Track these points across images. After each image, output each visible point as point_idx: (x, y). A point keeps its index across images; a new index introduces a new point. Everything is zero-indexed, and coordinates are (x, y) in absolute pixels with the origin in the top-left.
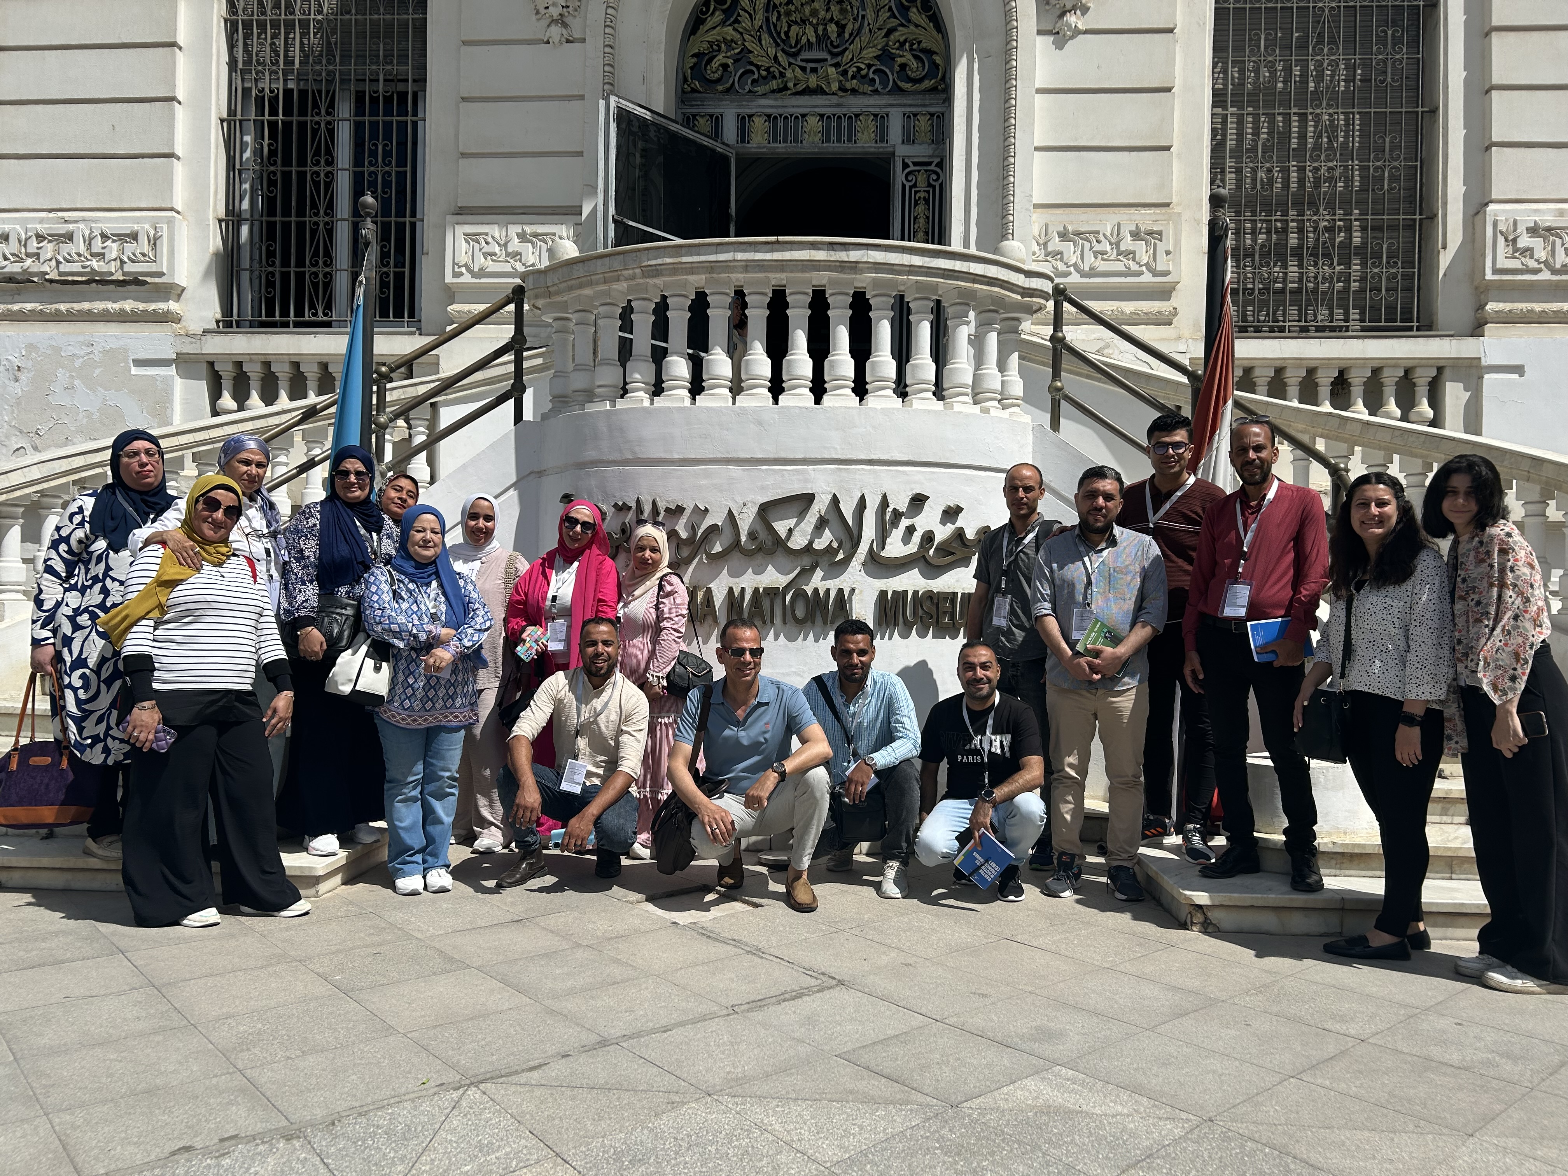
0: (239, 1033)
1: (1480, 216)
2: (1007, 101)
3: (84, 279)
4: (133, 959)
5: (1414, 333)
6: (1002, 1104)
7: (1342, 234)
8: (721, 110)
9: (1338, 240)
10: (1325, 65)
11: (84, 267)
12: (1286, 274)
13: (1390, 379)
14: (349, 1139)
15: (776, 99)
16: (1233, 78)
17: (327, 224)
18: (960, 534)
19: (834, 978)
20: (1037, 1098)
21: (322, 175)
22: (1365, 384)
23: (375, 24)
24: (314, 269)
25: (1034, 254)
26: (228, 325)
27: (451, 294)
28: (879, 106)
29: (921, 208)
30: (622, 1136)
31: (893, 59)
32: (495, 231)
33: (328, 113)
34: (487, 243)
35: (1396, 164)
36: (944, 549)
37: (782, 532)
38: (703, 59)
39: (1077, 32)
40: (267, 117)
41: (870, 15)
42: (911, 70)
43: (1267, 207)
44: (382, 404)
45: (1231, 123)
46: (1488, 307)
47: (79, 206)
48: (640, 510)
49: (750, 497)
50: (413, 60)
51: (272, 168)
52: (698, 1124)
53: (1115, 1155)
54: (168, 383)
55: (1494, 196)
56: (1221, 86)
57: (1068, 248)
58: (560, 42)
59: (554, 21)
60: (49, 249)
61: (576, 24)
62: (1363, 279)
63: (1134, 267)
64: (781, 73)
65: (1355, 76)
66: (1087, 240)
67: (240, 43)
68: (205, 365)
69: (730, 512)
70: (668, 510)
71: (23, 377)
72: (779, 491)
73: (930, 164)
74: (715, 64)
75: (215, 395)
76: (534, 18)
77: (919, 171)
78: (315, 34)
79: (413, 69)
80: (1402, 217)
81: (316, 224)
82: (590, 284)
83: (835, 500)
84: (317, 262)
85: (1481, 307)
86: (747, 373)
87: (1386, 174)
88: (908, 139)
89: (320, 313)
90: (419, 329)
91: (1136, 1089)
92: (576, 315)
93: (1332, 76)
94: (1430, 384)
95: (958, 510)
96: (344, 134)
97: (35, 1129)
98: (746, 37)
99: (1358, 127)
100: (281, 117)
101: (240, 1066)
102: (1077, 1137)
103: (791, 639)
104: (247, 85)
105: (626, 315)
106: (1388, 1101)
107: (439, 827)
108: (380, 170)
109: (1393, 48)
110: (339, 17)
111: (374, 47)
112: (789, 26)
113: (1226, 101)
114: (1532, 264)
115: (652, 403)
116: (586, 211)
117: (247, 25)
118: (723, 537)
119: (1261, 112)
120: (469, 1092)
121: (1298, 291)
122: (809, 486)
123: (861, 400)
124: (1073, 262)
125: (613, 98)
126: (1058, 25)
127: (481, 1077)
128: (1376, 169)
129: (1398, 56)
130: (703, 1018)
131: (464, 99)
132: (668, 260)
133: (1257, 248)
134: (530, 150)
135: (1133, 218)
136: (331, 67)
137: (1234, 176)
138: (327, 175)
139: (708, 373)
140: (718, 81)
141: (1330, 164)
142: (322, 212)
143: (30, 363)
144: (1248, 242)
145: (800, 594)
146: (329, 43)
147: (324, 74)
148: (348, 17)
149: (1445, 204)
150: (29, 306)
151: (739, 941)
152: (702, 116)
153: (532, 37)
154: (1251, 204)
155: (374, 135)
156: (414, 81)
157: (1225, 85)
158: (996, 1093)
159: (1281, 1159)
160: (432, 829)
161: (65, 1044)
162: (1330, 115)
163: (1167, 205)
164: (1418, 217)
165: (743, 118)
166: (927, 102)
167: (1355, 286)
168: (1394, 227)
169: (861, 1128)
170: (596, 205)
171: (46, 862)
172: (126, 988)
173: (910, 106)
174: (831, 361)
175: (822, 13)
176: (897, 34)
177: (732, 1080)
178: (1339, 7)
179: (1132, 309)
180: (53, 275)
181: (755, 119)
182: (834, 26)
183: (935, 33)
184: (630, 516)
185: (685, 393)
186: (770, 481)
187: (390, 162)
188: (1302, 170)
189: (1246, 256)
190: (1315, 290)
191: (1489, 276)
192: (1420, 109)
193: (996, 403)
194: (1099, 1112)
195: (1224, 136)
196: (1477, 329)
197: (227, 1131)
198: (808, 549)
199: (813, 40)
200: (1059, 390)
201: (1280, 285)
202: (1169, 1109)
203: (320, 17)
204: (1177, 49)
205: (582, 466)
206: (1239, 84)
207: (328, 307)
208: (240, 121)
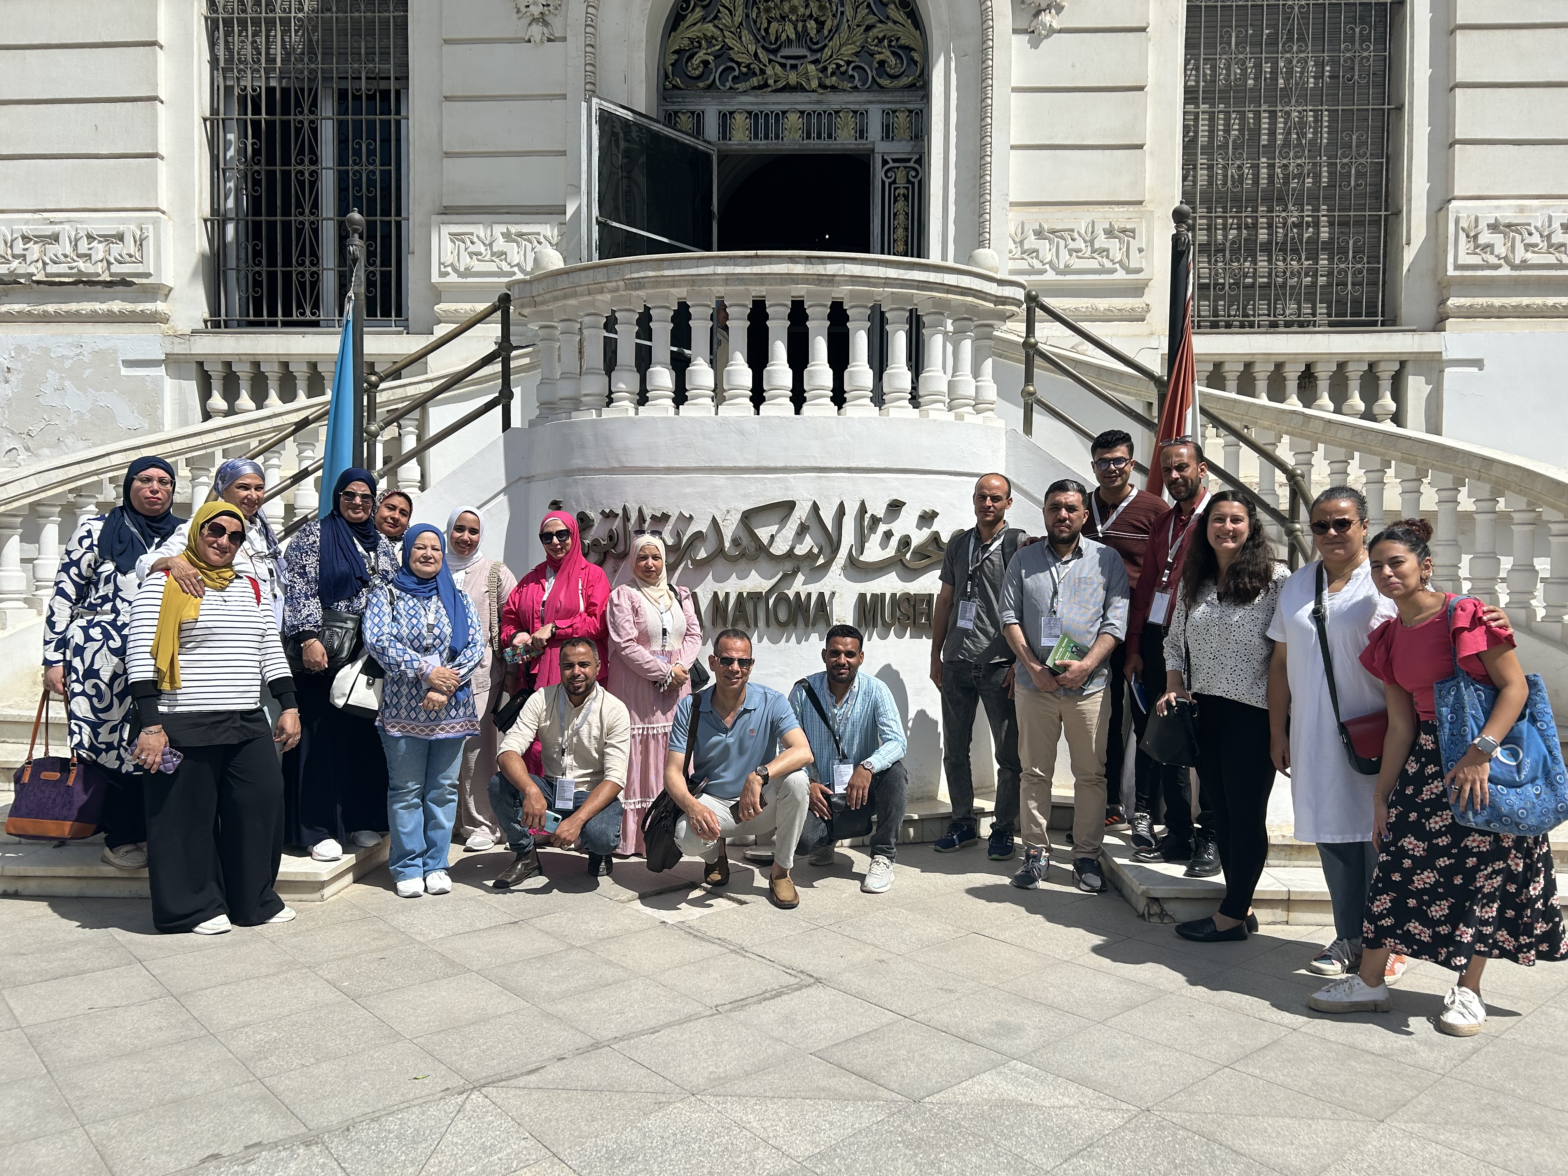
0: (255, 1041)
1: (1443, 212)
2: (983, 100)
3: (71, 280)
4: (150, 968)
5: (1379, 328)
6: (960, 1098)
7: (1311, 230)
8: (703, 107)
9: (1306, 235)
10: (1295, 62)
11: (71, 268)
12: (1255, 269)
13: (1355, 372)
14: (363, 1144)
15: (757, 96)
16: (1205, 75)
17: (312, 223)
18: (935, 538)
19: (811, 976)
20: (993, 1092)
21: (307, 174)
22: (1331, 378)
23: (356, 21)
24: (301, 269)
25: (1010, 252)
26: (217, 325)
27: (437, 294)
28: (859, 103)
29: (901, 204)
30: (614, 1135)
31: (872, 55)
32: (479, 230)
33: (311, 112)
34: (472, 243)
35: (1363, 161)
36: (921, 553)
37: (765, 538)
38: (684, 55)
39: (1052, 31)
40: (250, 116)
41: (849, 11)
42: (890, 66)
43: (1237, 201)
44: (372, 405)
45: (1203, 119)
46: (1449, 303)
47: (64, 207)
48: (626, 518)
49: (733, 505)
50: (395, 58)
51: (257, 168)
52: (683, 1123)
53: (1060, 1144)
54: (157, 383)
55: (1456, 193)
56: (1193, 83)
57: (1043, 246)
58: (542, 41)
59: (534, 20)
60: (35, 250)
61: (556, 22)
62: (1330, 274)
63: (1108, 264)
64: (761, 69)
65: (1323, 73)
66: (1062, 238)
67: (222, 42)
68: (194, 365)
69: (714, 519)
70: (653, 517)
71: (12, 378)
72: (761, 499)
73: (909, 160)
74: (696, 61)
75: (205, 394)
76: (515, 16)
77: (898, 168)
78: (296, 31)
79: (395, 66)
80: (1367, 213)
81: (302, 223)
82: (575, 295)
83: (815, 507)
84: (304, 262)
85: (1443, 302)
86: (728, 384)
87: (1353, 171)
88: (888, 133)
89: (308, 313)
90: (407, 327)
91: (1083, 1081)
92: (561, 324)
93: (1302, 73)
94: (1393, 377)
95: (934, 515)
96: (327, 132)
97: (74, 1140)
98: (726, 33)
99: (1326, 124)
100: (264, 115)
101: (259, 1075)
102: (1026, 1129)
103: (775, 641)
104: (229, 83)
105: (610, 324)
106: (1310, 1089)
107: (440, 832)
108: (364, 168)
109: (1361, 45)
110: (320, 15)
111: (356, 45)
112: (769, 23)
113: (1198, 98)
114: (1492, 260)
115: (637, 414)
116: (570, 211)
117: (228, 23)
118: (707, 543)
119: (1232, 109)
120: (473, 1096)
121: (1268, 286)
122: (790, 493)
123: (840, 408)
124: (1048, 260)
125: (595, 100)
126: (1034, 23)
127: (482, 1082)
128: (1343, 165)
129: (1365, 54)
130: (689, 1019)
131: (446, 98)
132: (651, 274)
133: (1228, 244)
134: (513, 149)
135: (1107, 216)
136: (313, 66)
137: (1205, 172)
138: (311, 174)
139: (691, 383)
140: (699, 78)
141: (1299, 161)
142: (307, 211)
143: (20, 364)
144: (1220, 237)
145: (782, 598)
146: (310, 40)
147: (306, 73)
148: (328, 14)
149: (1409, 200)
150: (17, 307)
151: (724, 940)
152: (684, 113)
153: (512, 36)
154: (1222, 200)
155: (358, 135)
156: (396, 78)
157: (1197, 82)
158: (955, 1088)
159: (1208, 1145)
160: (432, 834)
161: (94, 1056)
162: (1299, 112)
163: (1140, 203)
164: (1383, 213)
165: (725, 115)
166: (906, 99)
167: (1322, 280)
168: (1359, 222)
169: (831, 1124)
170: (579, 207)
171: (61, 871)
172: (147, 997)
173: (889, 102)
174: (810, 371)
175: (801, 10)
176: (875, 30)
177: (715, 1080)
178: (1308, 5)
179: (1106, 306)
180: (40, 277)
181: (735, 115)
182: (813, 22)
183: (912, 29)
184: (617, 524)
185: (670, 402)
186: (752, 488)
187: (374, 161)
188: (1271, 166)
189: (1217, 251)
190: (1284, 285)
191: (1451, 272)
192: (1386, 107)
193: (970, 409)
194: (1048, 1105)
195: (1196, 132)
196: (1438, 325)
197: (251, 1139)
198: (790, 554)
199: (793, 36)
200: (1032, 394)
201: (1250, 280)
202: (1111, 1100)
203: (300, 15)
204: (1150, 47)
205: (570, 473)
206: (1211, 81)
207: (316, 306)
208: (223, 120)
